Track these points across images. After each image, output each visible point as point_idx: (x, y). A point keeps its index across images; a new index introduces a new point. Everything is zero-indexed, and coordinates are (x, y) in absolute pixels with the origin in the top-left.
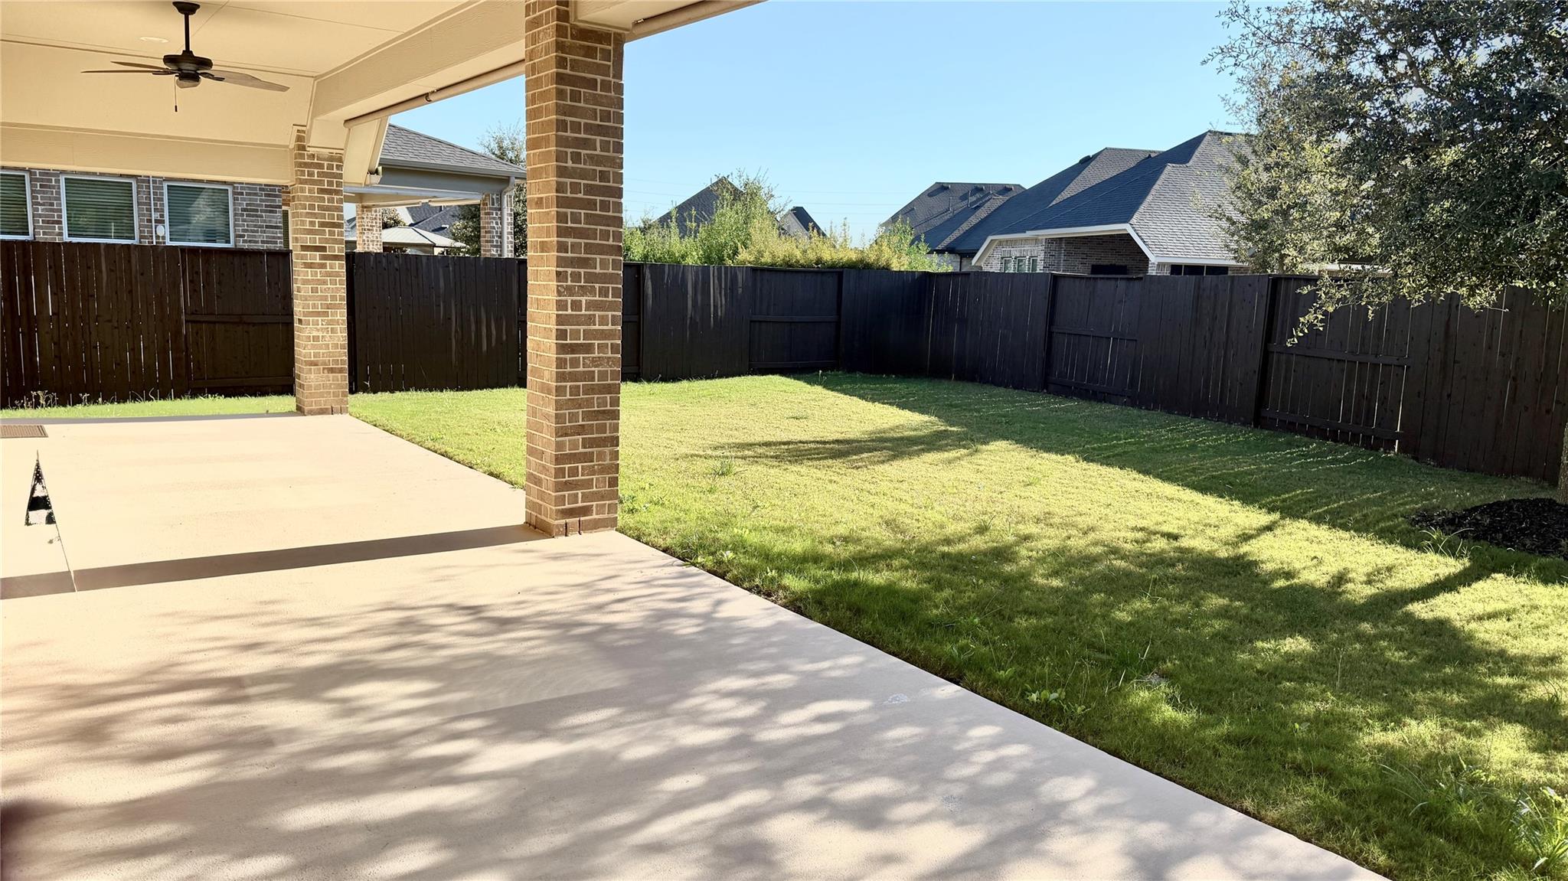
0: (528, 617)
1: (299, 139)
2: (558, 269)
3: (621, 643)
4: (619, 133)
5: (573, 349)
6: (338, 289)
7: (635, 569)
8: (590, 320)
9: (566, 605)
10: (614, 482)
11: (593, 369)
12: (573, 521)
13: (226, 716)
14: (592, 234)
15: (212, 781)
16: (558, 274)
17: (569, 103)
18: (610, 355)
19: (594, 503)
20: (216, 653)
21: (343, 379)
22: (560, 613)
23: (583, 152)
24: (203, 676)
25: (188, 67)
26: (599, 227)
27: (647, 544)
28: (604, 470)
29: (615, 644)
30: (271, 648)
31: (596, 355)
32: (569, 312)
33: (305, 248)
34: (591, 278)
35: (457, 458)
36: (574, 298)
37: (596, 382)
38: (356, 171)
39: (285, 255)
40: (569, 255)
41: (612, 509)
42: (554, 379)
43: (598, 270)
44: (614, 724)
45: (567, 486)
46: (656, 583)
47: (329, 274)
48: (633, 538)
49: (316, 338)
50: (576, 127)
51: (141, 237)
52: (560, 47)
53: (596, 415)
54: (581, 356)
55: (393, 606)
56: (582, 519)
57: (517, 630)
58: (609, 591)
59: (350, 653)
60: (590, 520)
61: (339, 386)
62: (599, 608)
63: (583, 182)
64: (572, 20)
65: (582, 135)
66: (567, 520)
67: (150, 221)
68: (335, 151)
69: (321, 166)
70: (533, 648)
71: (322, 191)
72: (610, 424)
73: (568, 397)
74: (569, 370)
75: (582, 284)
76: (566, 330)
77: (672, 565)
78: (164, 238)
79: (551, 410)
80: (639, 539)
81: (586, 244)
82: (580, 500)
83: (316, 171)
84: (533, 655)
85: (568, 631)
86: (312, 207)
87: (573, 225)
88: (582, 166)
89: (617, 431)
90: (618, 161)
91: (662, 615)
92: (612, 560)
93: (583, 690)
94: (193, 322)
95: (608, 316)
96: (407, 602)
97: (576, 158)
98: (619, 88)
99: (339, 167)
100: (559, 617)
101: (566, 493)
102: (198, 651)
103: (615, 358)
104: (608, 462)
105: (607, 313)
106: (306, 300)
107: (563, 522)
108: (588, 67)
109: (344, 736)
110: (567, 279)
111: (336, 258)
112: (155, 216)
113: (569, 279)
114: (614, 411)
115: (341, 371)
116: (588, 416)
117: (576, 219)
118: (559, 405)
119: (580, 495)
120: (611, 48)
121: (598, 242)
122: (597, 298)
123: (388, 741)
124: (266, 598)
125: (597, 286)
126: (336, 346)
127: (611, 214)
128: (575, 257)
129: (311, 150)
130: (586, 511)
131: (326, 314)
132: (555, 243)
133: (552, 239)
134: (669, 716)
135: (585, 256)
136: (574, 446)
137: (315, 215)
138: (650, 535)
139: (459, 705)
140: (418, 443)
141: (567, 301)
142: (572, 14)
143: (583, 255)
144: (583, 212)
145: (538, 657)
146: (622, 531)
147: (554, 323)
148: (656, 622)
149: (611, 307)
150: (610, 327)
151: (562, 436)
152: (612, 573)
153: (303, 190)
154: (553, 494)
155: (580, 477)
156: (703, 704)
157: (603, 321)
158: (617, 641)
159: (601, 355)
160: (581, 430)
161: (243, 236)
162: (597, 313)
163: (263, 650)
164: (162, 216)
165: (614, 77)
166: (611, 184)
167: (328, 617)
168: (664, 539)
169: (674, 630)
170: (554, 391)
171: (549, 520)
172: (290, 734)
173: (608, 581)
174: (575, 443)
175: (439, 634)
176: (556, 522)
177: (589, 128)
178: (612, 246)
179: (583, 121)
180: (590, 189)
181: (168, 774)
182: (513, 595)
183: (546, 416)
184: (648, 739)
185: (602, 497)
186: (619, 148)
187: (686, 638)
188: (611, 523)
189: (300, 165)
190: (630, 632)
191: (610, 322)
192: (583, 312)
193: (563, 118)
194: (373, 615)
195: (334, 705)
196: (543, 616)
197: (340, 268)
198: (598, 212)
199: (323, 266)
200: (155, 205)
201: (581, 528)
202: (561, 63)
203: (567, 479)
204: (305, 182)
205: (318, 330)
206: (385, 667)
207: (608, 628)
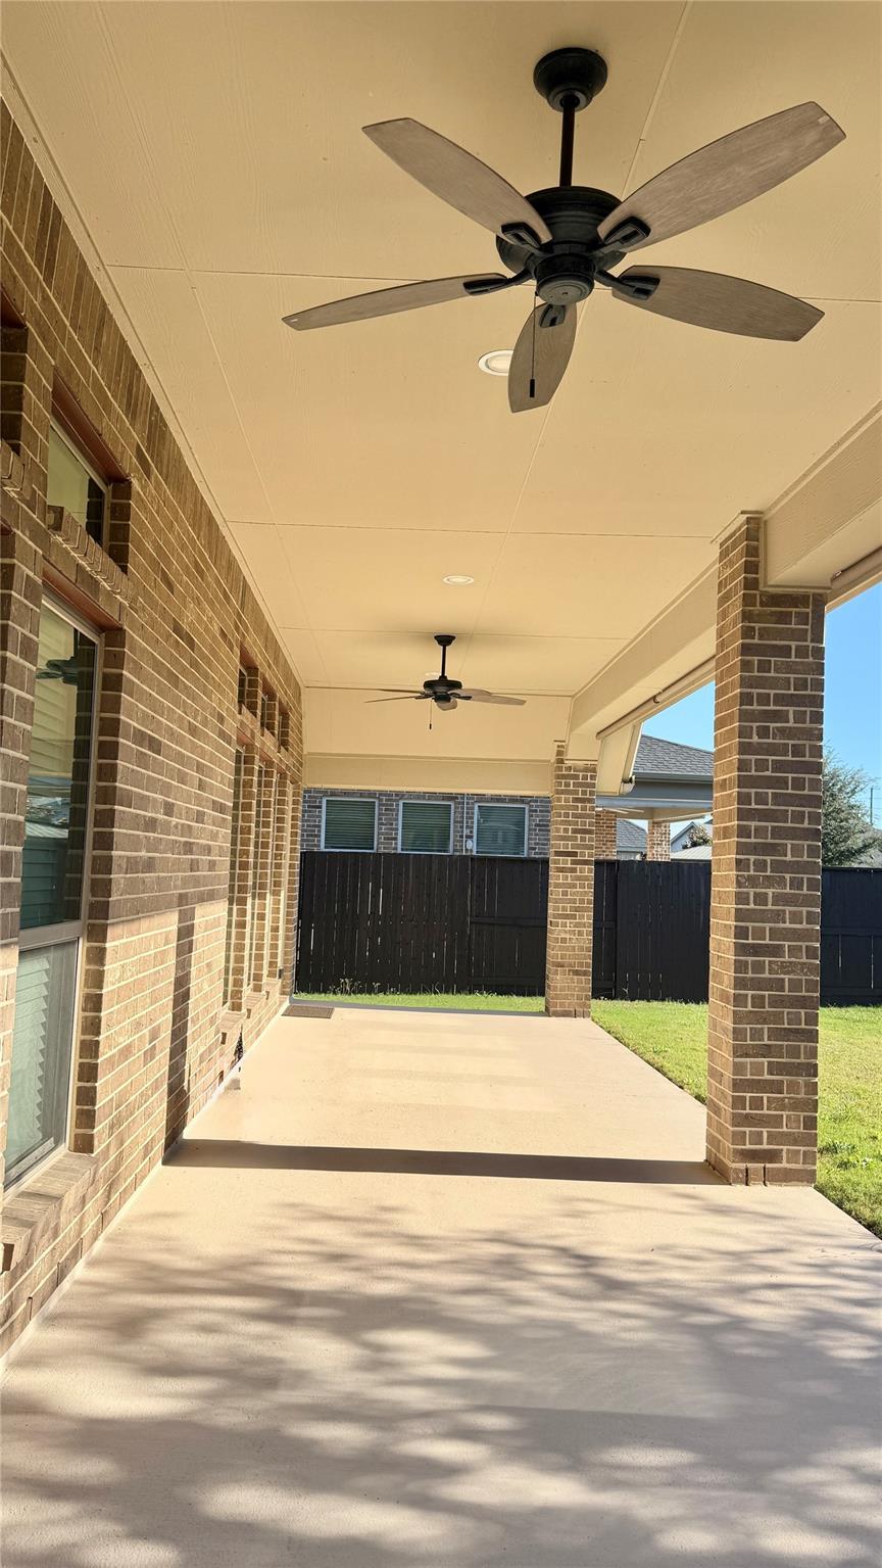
0: (646, 1284)
1: (559, 753)
2: (738, 857)
3: (746, 1351)
4: (818, 701)
5: (756, 950)
6: (585, 893)
7: (816, 1245)
8: (778, 916)
9: (698, 1277)
10: (811, 1123)
11: (782, 976)
12: (756, 1166)
13: (259, 1338)
14: (783, 816)
15: (187, 1419)
16: (738, 862)
17: (756, 674)
18: (804, 960)
19: (785, 1148)
20: (299, 1259)
21: (586, 982)
22: (688, 1288)
23: (772, 725)
24: (271, 1283)
25: (441, 690)
26: (791, 808)
27: (849, 1213)
28: (796, 1105)
29: (738, 1351)
30: (354, 1263)
31: (787, 959)
32: (752, 906)
33: (558, 854)
34: (780, 867)
35: (670, 1075)
36: (758, 890)
37: (786, 993)
38: (610, 780)
39: (546, 862)
40: (753, 840)
41: (809, 1158)
42: (732, 986)
43: (789, 858)
44: (674, 1479)
45: (748, 1120)
46: (837, 1270)
47: (578, 878)
48: (833, 1201)
49: (564, 940)
50: (764, 699)
51: (455, 850)
52: (746, 616)
53: (787, 1034)
54: (767, 959)
55: (506, 1237)
56: (768, 1165)
57: (624, 1300)
58: (764, 1269)
59: (423, 1287)
60: (779, 1169)
61: (583, 989)
62: (741, 1291)
63: (771, 758)
64: (761, 588)
65: (772, 707)
66: (749, 1165)
67: (462, 837)
68: (589, 763)
69: (577, 777)
70: (629, 1330)
71: (576, 800)
72: (805, 1047)
73: (750, 1008)
74: (750, 975)
75: (768, 874)
76: (747, 928)
77: (871, 1249)
78: (471, 851)
79: (729, 1024)
80: (840, 1205)
81: (773, 828)
82: (765, 1140)
83: (572, 782)
84: (622, 1340)
85: (684, 1316)
86: (566, 815)
87: (757, 807)
88: (770, 741)
89: (815, 1057)
90: (816, 732)
91: (824, 1321)
92: (790, 1227)
93: (661, 1411)
94: (476, 923)
95: (801, 912)
96: (523, 1236)
97: (764, 732)
98: (819, 653)
99: (593, 778)
100: (684, 1293)
101: (747, 1130)
102: (284, 1252)
103: (811, 964)
104: (802, 1095)
105: (801, 909)
106: (556, 903)
107: (742, 1166)
108: (780, 634)
109: (350, 1396)
110: (749, 867)
111: (586, 862)
112: (466, 832)
113: (752, 867)
114: (811, 1031)
115: (585, 973)
116: (774, 1035)
117: (761, 799)
118: (738, 1018)
119: (765, 1135)
120: (809, 610)
121: (789, 825)
122: (788, 890)
123: (388, 1418)
124: (388, 1203)
125: (787, 876)
126: (581, 948)
127: (806, 792)
128: (759, 843)
129: (568, 763)
130: (773, 1156)
131: (574, 917)
132: (736, 827)
133: (733, 823)
134: (760, 1488)
135: (772, 841)
136: (758, 1069)
137: (568, 823)
138: (856, 1200)
139: (496, 1389)
140: (639, 1055)
141: (748, 893)
142: (761, 581)
143: (769, 841)
144: (770, 791)
145: (629, 1345)
146: (821, 1190)
147: (733, 919)
148: (811, 1329)
149: (807, 901)
150: (805, 925)
151: (741, 1056)
152: (780, 1244)
153: (559, 800)
154: (731, 1129)
155: (765, 1111)
156: (822, 1484)
157: (795, 918)
158: (740, 1345)
159: (793, 959)
160: (766, 1051)
161: (535, 849)
162: (788, 909)
163: (344, 1264)
164: (471, 832)
165: (812, 641)
166: (807, 759)
167: (433, 1238)
168: (872, 1210)
169: (831, 1349)
170: (732, 999)
171: (726, 1161)
172: (300, 1377)
173: (771, 1255)
174: (760, 1067)
175: (532, 1285)
176: (734, 1165)
177: (779, 700)
178: (808, 829)
179: (772, 692)
180: (779, 766)
181: (157, 1395)
182: (642, 1251)
183: (725, 1030)
184: (714, 1521)
185: (795, 1140)
186: (818, 718)
187: (844, 1365)
188: (808, 1177)
189: (558, 777)
190: (766, 1337)
191: (805, 919)
192: (770, 907)
193: (749, 690)
194: (476, 1244)
195: (367, 1352)
196: (664, 1287)
197: (588, 872)
198: (790, 791)
199: (573, 870)
200: (467, 823)
201: (767, 1178)
202: (747, 633)
203: (748, 1111)
204: (563, 792)
205: (565, 932)
206: (450, 1314)
207: (738, 1324)
